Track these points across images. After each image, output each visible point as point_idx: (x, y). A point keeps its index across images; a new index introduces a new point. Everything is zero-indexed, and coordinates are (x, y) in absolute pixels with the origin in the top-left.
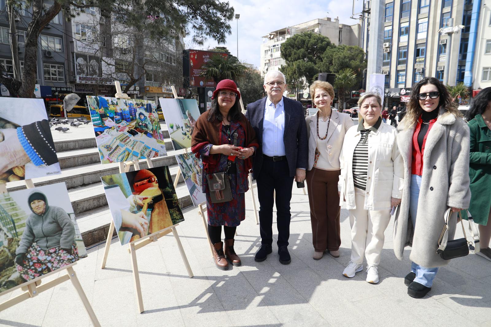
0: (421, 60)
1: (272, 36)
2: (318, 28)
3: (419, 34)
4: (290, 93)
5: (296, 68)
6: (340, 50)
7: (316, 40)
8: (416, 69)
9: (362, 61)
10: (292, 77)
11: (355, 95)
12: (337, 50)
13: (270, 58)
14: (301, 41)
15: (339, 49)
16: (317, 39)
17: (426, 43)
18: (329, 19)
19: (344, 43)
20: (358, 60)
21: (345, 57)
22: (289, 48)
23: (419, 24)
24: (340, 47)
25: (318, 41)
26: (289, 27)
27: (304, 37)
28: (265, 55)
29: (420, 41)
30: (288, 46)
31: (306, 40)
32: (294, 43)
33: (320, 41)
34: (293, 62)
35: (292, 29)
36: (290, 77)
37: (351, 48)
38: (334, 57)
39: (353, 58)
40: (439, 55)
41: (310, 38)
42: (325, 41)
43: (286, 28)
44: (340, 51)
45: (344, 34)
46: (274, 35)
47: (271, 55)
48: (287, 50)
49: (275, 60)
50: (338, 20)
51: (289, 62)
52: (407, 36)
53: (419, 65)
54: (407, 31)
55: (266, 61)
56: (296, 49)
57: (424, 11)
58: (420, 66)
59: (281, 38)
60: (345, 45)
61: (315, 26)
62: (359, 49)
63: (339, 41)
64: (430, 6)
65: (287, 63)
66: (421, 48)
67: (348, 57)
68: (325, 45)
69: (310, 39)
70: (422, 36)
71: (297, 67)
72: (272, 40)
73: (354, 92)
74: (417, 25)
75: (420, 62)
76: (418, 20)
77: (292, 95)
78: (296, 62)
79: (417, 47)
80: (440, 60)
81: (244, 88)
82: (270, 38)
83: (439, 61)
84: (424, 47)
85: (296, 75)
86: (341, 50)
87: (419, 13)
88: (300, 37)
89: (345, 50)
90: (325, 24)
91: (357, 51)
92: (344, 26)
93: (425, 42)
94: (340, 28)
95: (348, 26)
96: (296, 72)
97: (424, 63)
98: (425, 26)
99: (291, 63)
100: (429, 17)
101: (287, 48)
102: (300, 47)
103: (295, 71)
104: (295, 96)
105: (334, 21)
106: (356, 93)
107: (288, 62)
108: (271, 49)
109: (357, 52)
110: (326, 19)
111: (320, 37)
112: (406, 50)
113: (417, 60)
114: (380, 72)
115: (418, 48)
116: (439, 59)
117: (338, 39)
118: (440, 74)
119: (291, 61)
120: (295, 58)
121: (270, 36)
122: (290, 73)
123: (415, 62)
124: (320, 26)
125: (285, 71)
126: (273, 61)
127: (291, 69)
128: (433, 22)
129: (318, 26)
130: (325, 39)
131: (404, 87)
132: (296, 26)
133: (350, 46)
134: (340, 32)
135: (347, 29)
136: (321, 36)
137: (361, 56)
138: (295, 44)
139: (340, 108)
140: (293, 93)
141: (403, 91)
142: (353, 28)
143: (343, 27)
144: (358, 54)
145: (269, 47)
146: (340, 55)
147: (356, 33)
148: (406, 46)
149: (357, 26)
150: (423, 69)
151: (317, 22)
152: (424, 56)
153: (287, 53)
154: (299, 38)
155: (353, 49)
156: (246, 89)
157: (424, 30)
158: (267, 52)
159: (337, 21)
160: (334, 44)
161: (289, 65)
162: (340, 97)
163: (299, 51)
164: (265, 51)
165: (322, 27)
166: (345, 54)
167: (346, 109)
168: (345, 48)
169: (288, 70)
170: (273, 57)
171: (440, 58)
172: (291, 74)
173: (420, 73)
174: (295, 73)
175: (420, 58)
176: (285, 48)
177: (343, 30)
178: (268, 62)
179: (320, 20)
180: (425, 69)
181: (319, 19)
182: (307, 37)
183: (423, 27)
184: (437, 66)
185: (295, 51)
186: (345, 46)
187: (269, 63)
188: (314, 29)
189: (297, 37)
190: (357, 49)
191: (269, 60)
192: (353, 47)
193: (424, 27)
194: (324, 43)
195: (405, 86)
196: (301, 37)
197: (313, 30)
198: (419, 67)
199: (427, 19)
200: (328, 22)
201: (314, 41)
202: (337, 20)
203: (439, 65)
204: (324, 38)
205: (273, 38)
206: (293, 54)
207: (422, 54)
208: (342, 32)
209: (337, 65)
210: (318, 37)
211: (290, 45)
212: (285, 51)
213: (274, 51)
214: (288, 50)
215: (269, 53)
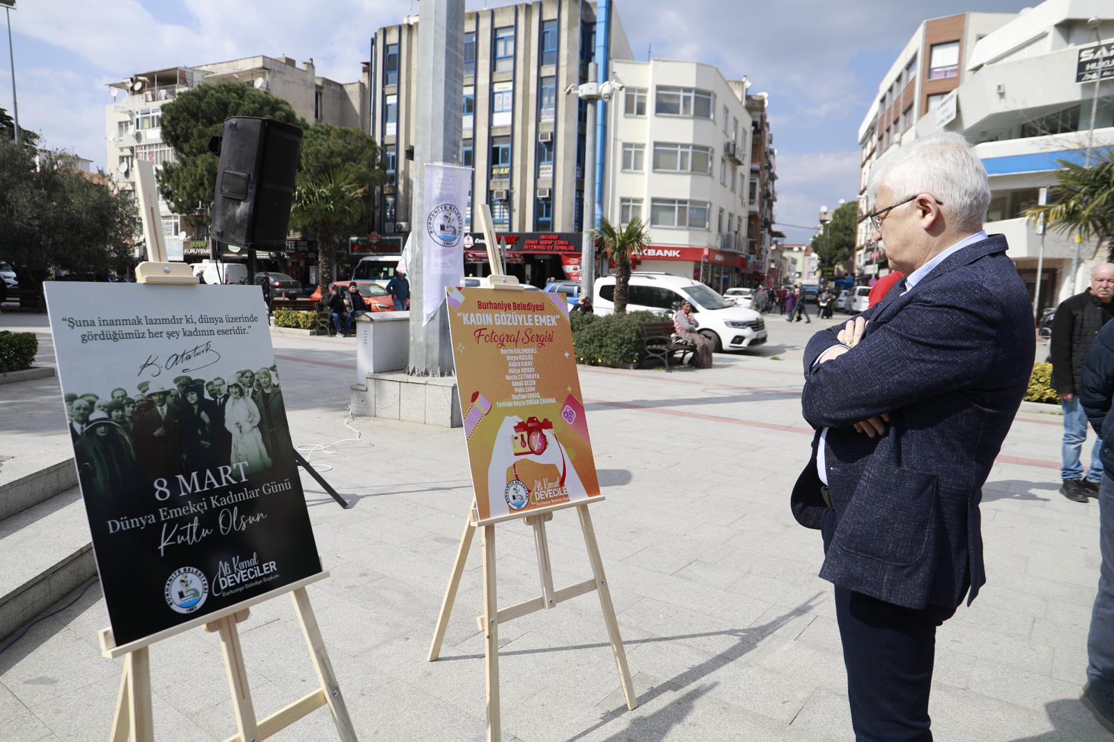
0: (502, 171)
1: (138, 86)
2: (264, 78)
3: (496, 116)
4: (192, 239)
5: (206, 173)
6: (320, 134)
7: (256, 105)
8: (493, 191)
9: (373, 167)
10: (195, 195)
11: (356, 248)
12: (312, 135)
13: (134, 143)
14: (217, 103)
15: (317, 132)
16: (259, 103)
17: (511, 137)
18: (291, 62)
19: (328, 122)
20: (364, 162)
21: (332, 153)
22: (184, 120)
23: (494, 94)
24: (320, 129)
25: (261, 108)
26: (186, 67)
27: (225, 93)
28: (121, 135)
29: (499, 130)
30: (181, 113)
31: (230, 103)
32: (198, 108)
33: (268, 108)
34: (195, 155)
35: (195, 73)
36: (190, 196)
37: (346, 133)
38: (304, 150)
39: (349, 157)
40: (539, 165)
41: (241, 97)
42: (280, 109)
43: (177, 69)
44: (318, 137)
45: (327, 102)
46: (143, 83)
47: (138, 137)
48: (177, 124)
49: (147, 151)
50: (313, 67)
51: (187, 156)
52: (472, 117)
53: (498, 184)
54: (471, 106)
55: (122, 149)
56: (204, 125)
57: (504, 66)
58: (501, 185)
59: (163, 92)
60: (330, 124)
61: (254, 73)
62: (365, 136)
63: (316, 116)
64: (515, 57)
65: (178, 157)
66: (501, 145)
67: (340, 154)
68: (280, 119)
69: (241, 102)
70: (502, 119)
71: (207, 170)
72: (137, 97)
73: (354, 239)
74: (492, 95)
75: (500, 176)
76: (492, 83)
77: (200, 243)
78: (203, 155)
79: (493, 144)
80: (541, 176)
81: (31, 212)
82: (132, 89)
83: (539, 177)
84: (508, 145)
85: (205, 189)
86: (322, 136)
87: (495, 70)
88: (213, 92)
89: (331, 137)
90: (279, 72)
91: (359, 141)
92: (328, 82)
93: (509, 133)
94: (317, 86)
95: (335, 83)
96: (206, 182)
97: (508, 180)
98: (508, 98)
99: (192, 158)
100: (514, 81)
101: (178, 118)
102: (215, 118)
103: (202, 179)
104: (205, 247)
105: (304, 67)
106: (360, 243)
107: (184, 156)
108: (138, 120)
109: (360, 144)
110: (284, 61)
111: (268, 99)
112: (470, 148)
113: (495, 172)
114: (457, 159)
115: (495, 146)
116: (538, 174)
117: (314, 113)
118: (542, 205)
119: (190, 153)
120: (202, 148)
121: (130, 85)
122: (187, 184)
123: (490, 175)
124: (267, 75)
125: (176, 180)
126: (144, 151)
127: (191, 175)
128: (524, 92)
129: (264, 73)
130: (281, 105)
131: (469, 231)
132: (204, 68)
133: (343, 128)
134: (318, 95)
135: (334, 91)
136: (269, 97)
137: (370, 152)
138: (202, 111)
139: (323, 277)
140: (202, 239)
141: (468, 239)
142: (348, 89)
143: (326, 85)
144: (363, 148)
145: (131, 114)
146: (319, 147)
147: (356, 102)
148: (470, 139)
149: (357, 87)
150: (507, 192)
151: (259, 63)
152: (508, 165)
153: (178, 132)
154: (212, 95)
155: (352, 134)
156: (38, 218)
157: (505, 108)
158: (127, 126)
159: (311, 68)
160: (303, 120)
161: (184, 163)
162: (323, 247)
163: (211, 129)
164: (120, 123)
165: (273, 77)
166: (331, 145)
167: (338, 280)
168: (332, 132)
169: (182, 178)
170: (143, 142)
171: (541, 172)
172: (192, 186)
173: (501, 200)
174: (202, 184)
175: (500, 168)
176: (173, 119)
177: (324, 91)
178: (128, 152)
179: (268, 61)
180: (512, 194)
181: (264, 57)
182: (235, 95)
183: (503, 101)
184: (535, 188)
185: (201, 127)
186: (331, 128)
187: (132, 157)
188: (253, 82)
189: (206, 92)
190: (359, 135)
191: (132, 149)
192: (352, 130)
193: (505, 102)
194: (278, 113)
195: (472, 229)
196: (218, 92)
197: (251, 84)
198: (500, 187)
199: (509, 86)
200: (289, 67)
201: (252, 105)
202: (311, 65)
203: (539, 186)
204: (277, 102)
205: (140, 92)
206: (196, 134)
207: (504, 160)
208: (323, 95)
209: (312, 171)
210: (264, 99)
211: (187, 110)
212: (173, 126)
213: (146, 125)
214: (181, 124)
215: (132, 129)
